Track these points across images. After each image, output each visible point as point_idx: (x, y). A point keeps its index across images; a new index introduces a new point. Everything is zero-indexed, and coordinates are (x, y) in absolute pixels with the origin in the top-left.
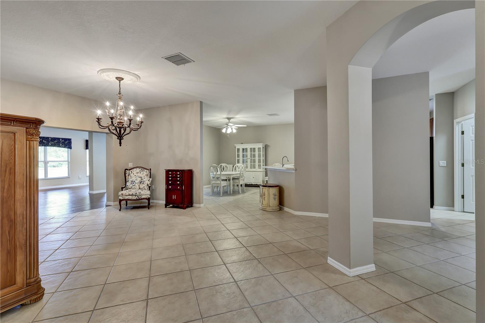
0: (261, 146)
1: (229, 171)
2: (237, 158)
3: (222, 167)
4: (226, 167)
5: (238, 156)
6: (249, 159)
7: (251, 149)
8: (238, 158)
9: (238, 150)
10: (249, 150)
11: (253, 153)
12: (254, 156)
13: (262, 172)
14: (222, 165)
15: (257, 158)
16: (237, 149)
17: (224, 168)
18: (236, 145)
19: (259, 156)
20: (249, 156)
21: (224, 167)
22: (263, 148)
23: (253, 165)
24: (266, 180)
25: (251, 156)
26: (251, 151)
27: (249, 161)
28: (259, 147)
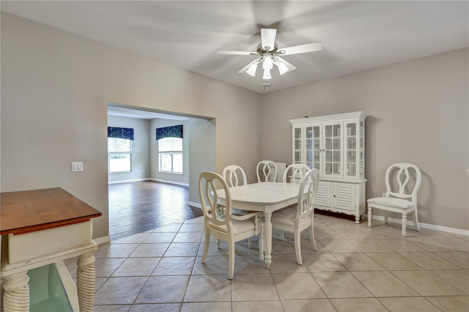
0: (356, 118)
1: (276, 182)
2: (294, 150)
3: (265, 167)
4: (271, 167)
5: (298, 146)
6: (324, 153)
7: (328, 128)
8: (298, 150)
9: (298, 131)
10: (323, 132)
11: (333, 138)
12: (337, 144)
13: (358, 186)
14: (262, 165)
15: (344, 149)
16: (296, 129)
17: (268, 169)
18: (292, 121)
19: (351, 144)
20: (323, 145)
21: (269, 167)
22: (361, 123)
23: (334, 164)
24: (372, 208)
25: (328, 146)
26: (328, 133)
27: (323, 156)
28: (351, 121)
